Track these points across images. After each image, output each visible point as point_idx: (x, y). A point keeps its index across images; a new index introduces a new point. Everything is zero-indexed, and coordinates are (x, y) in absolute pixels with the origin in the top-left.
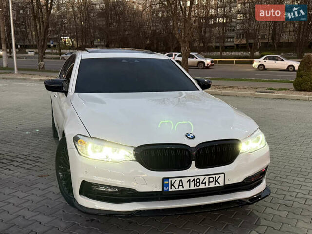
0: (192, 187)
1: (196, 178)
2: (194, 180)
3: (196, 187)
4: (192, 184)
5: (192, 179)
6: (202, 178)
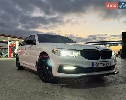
2: (102, 63)
3: (103, 66)
4: (101, 65)
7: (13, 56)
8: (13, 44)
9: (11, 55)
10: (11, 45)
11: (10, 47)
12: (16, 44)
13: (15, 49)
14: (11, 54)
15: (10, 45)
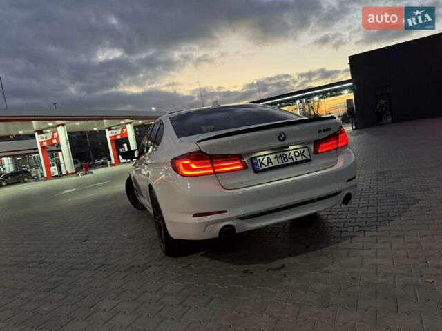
7: (57, 174)
8: (49, 137)
9: (52, 171)
10: (45, 144)
11: (43, 148)
12: (58, 139)
13: (60, 153)
14: (52, 168)
15: (41, 143)
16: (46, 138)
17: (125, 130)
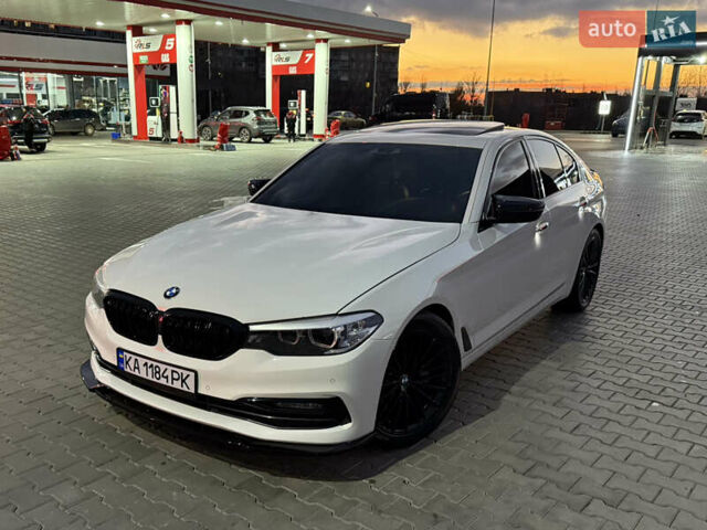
0: (150, 378)
1: (155, 364)
2: (152, 366)
3: (155, 380)
4: (150, 370)
5: (150, 363)
6: (163, 367)
7: (160, 135)
8: (155, 48)
9: (150, 125)
10: (144, 60)
11: (138, 67)
12: (173, 53)
13: (172, 89)
14: (150, 118)
15: (136, 56)
16: (148, 46)
17: (310, 56)
